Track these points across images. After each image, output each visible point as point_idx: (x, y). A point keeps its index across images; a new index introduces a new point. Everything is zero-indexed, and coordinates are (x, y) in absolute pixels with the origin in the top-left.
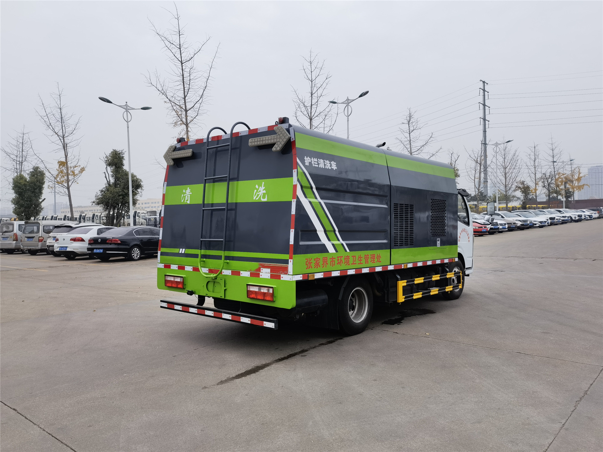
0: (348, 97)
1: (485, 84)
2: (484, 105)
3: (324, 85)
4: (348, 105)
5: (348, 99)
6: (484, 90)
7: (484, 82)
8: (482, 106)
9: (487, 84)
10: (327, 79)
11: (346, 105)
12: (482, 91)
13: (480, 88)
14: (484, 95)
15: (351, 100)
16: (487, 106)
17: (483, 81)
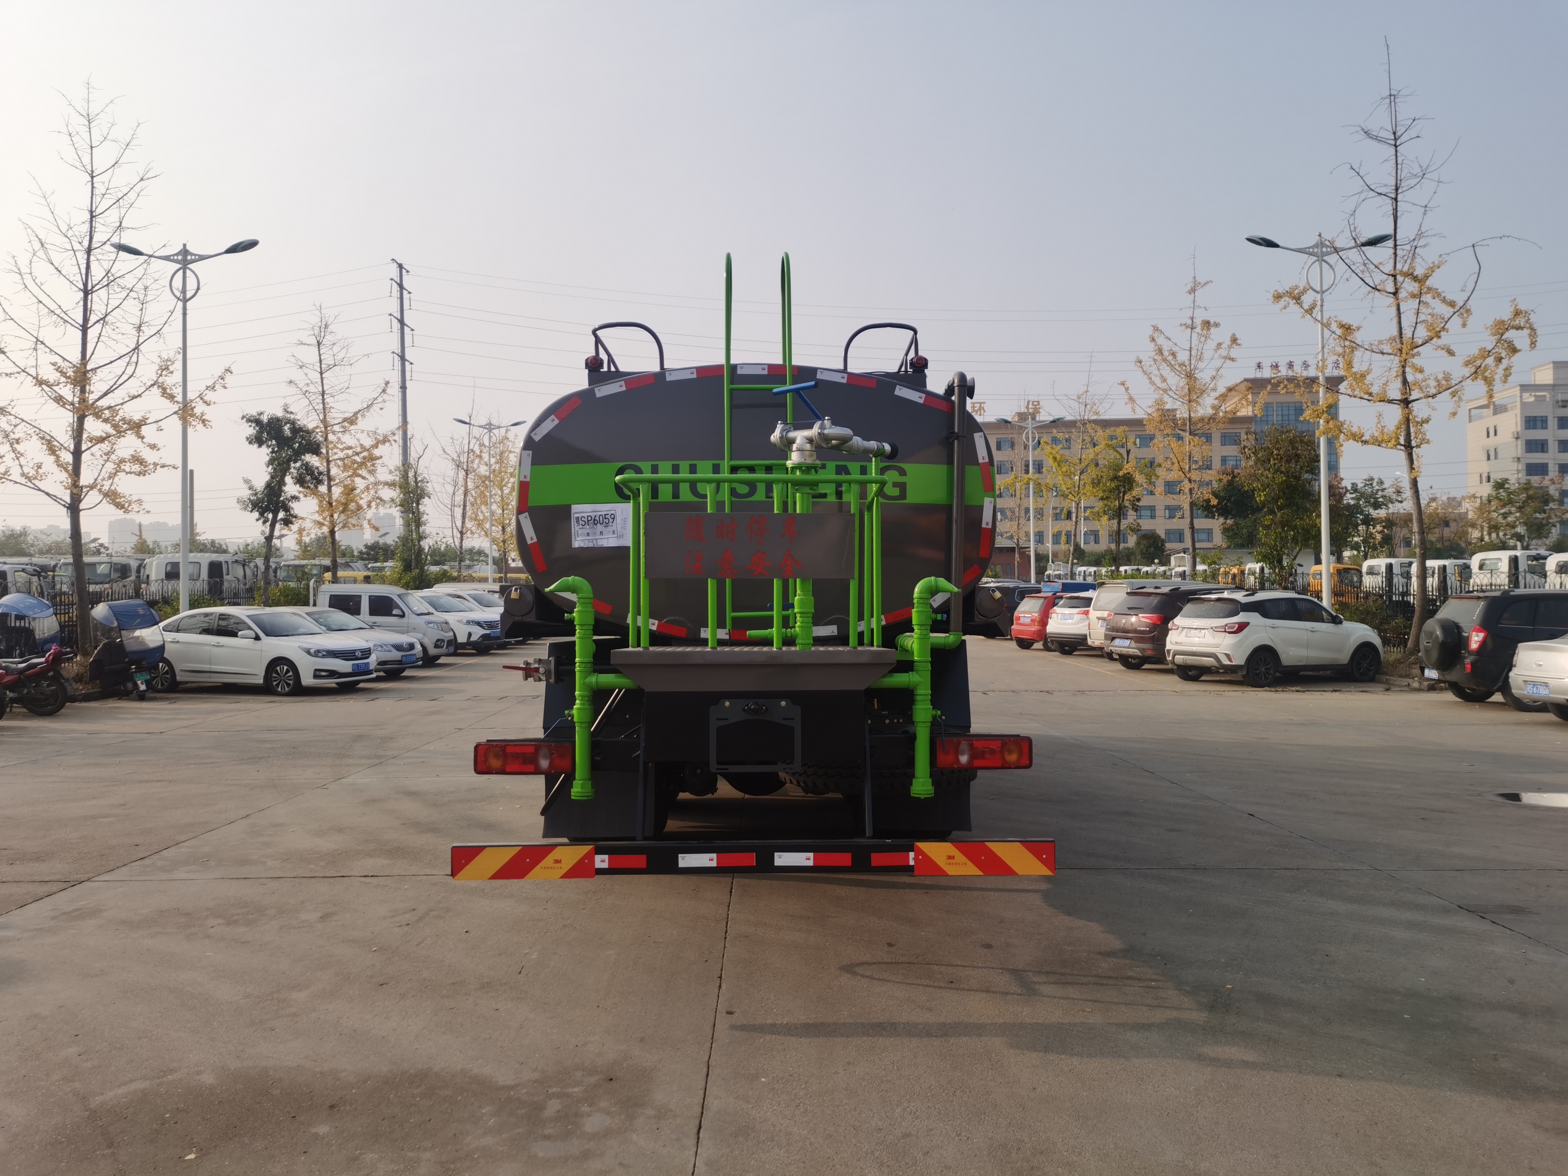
0: (185, 245)
1: (404, 271)
2: (402, 322)
3: (132, 196)
4: (184, 268)
5: (185, 252)
6: (401, 286)
7: (401, 266)
8: (396, 325)
9: (408, 272)
10: (142, 179)
11: (179, 266)
12: (396, 288)
13: (392, 279)
14: (402, 298)
15: (195, 255)
16: (407, 326)
17: (399, 262)
